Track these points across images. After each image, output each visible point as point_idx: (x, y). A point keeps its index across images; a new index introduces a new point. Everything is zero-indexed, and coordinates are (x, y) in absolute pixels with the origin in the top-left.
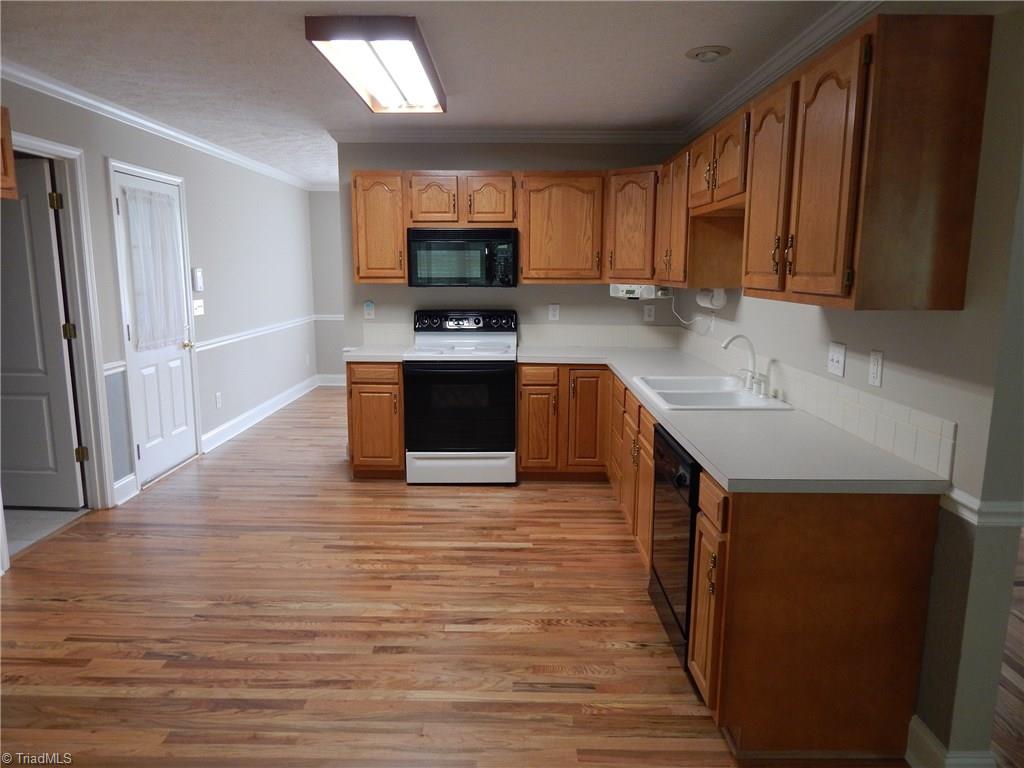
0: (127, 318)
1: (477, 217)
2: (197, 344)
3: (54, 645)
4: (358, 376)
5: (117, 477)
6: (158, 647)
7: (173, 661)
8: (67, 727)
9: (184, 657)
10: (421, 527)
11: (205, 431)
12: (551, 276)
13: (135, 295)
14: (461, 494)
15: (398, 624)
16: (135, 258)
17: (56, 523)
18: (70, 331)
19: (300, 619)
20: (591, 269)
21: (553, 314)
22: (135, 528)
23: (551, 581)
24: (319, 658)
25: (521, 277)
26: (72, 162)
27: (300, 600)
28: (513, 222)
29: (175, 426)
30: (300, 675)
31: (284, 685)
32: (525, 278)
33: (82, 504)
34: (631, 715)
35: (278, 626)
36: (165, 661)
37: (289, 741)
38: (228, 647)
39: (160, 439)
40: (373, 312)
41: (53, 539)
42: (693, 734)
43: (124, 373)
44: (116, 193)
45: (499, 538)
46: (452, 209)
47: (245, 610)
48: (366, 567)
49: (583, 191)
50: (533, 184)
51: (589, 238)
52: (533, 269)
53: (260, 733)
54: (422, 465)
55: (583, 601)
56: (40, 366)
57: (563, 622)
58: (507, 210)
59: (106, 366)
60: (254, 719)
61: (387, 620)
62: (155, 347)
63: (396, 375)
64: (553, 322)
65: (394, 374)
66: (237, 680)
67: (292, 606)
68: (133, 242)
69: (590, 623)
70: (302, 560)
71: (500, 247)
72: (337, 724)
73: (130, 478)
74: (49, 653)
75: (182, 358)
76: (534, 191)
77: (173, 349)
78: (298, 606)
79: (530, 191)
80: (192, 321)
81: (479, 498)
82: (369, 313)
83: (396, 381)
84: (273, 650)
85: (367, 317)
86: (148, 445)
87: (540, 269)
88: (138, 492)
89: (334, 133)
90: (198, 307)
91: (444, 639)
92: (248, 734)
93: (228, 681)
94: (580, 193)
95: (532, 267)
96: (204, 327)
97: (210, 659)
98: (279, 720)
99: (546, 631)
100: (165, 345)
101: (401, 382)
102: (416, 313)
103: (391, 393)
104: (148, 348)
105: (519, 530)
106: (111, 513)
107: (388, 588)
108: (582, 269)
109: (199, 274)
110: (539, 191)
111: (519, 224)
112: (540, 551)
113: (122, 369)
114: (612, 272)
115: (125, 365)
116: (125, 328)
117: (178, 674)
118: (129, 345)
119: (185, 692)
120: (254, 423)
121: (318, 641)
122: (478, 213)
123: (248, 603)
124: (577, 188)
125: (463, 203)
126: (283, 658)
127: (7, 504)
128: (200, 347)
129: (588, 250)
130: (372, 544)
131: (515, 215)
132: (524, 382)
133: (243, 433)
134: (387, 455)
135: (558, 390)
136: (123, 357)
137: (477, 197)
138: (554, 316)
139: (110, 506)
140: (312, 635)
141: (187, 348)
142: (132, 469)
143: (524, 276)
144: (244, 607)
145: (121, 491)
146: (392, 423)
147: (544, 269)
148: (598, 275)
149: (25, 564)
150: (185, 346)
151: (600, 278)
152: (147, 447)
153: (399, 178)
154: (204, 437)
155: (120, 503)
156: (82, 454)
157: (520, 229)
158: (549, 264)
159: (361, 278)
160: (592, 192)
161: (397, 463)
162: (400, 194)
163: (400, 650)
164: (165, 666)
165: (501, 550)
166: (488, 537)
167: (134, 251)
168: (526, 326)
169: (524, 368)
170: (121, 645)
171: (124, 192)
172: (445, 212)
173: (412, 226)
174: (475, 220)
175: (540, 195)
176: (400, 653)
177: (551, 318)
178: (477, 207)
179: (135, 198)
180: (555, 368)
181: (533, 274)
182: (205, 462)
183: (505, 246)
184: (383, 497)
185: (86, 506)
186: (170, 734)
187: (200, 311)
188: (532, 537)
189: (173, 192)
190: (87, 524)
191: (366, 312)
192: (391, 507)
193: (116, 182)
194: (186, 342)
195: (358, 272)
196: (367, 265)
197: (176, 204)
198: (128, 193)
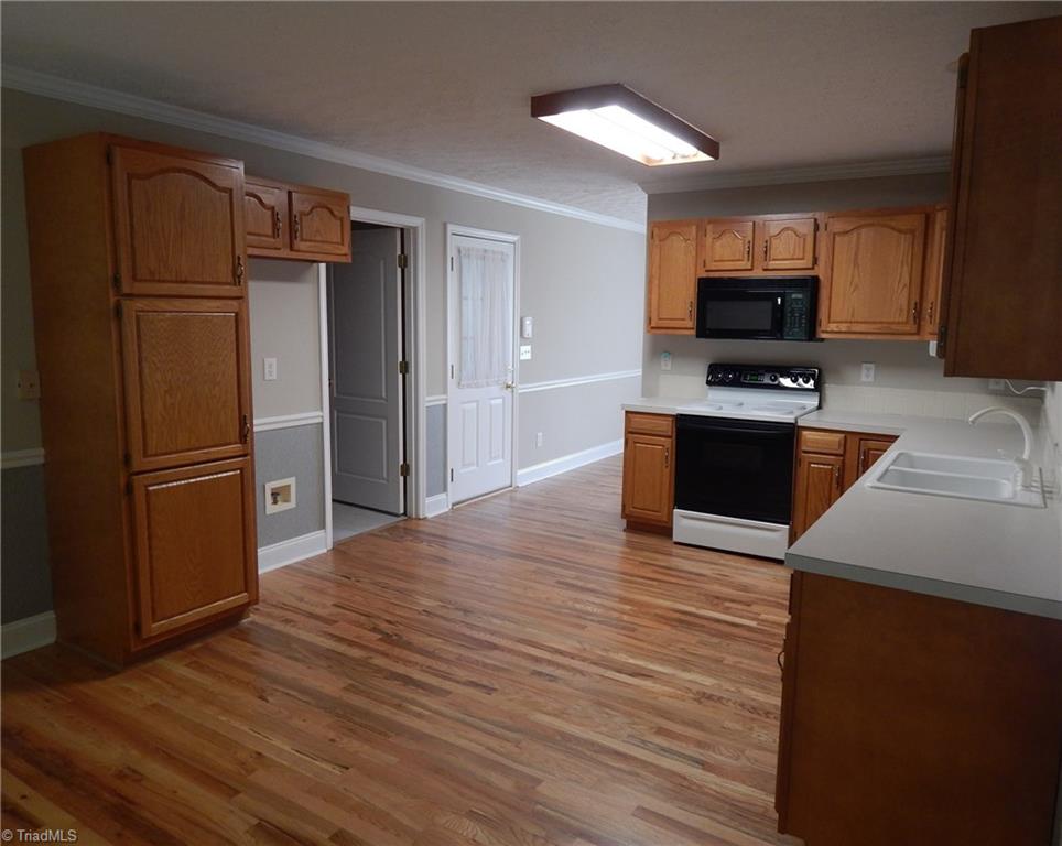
0: (452, 359)
1: (773, 264)
2: (520, 386)
3: (324, 606)
4: (636, 426)
5: (430, 494)
6: (383, 626)
7: (387, 638)
8: (296, 659)
9: (395, 637)
10: (655, 583)
11: (522, 466)
12: (853, 329)
13: (461, 339)
14: (722, 561)
15: (568, 659)
16: (464, 308)
17: (378, 523)
18: (405, 368)
19: (493, 633)
20: (907, 322)
21: (867, 374)
22: (443, 540)
23: (746, 661)
24: (485, 665)
25: (819, 330)
26: (415, 229)
27: (504, 618)
28: (813, 268)
29: (491, 459)
30: (462, 674)
31: (446, 677)
32: (823, 332)
33: (402, 512)
34: (718, 799)
35: (475, 634)
36: (380, 636)
37: (420, 716)
38: (429, 639)
39: (475, 467)
40: (670, 364)
41: (371, 534)
42: (770, 838)
43: (445, 406)
44: (451, 252)
45: (727, 610)
46: (746, 256)
47: (459, 615)
48: (578, 606)
49: (900, 231)
50: (838, 225)
51: (905, 285)
52: (834, 322)
53: (405, 704)
54: (690, 524)
55: (764, 688)
56: (384, 395)
57: (724, 702)
58: (806, 255)
59: (428, 399)
60: (408, 693)
61: (561, 653)
62: (477, 386)
63: (670, 429)
64: (865, 384)
65: (667, 427)
66: (417, 663)
67: (494, 621)
68: (464, 295)
69: (753, 710)
70: (530, 588)
71: (794, 296)
72: (462, 716)
73: (442, 496)
74: (318, 611)
75: (504, 398)
76: (839, 234)
77: (495, 389)
78: (499, 622)
79: (834, 234)
80: (517, 365)
81: (737, 568)
82: (666, 364)
83: (670, 434)
84: (455, 650)
85: (664, 368)
86: (462, 471)
87: (841, 322)
88: (447, 510)
89: (644, 185)
90: (526, 353)
91: (598, 682)
92: (397, 701)
93: (410, 662)
94: (895, 234)
95: (832, 319)
96: (528, 371)
97: (410, 643)
98: (424, 700)
99: (700, 703)
100: (488, 385)
101: (674, 437)
102: (710, 366)
103: (664, 446)
104: (469, 386)
105: (755, 608)
106: (421, 522)
107: (584, 627)
108: (893, 323)
109: (528, 322)
110: (846, 233)
111: (820, 271)
112: (762, 632)
113: (444, 402)
114: (931, 326)
115: (446, 399)
116: (450, 368)
117: (383, 647)
118: (451, 383)
119: (379, 661)
120: (577, 466)
121: (495, 653)
122: (774, 260)
123: (466, 611)
124: (893, 229)
125: (759, 250)
126: (460, 658)
127: (335, 498)
128: (521, 389)
129: (903, 301)
130: (598, 588)
131: (815, 261)
132: (804, 448)
133: (563, 474)
134: (656, 509)
135: (843, 462)
136: (445, 392)
137: (775, 242)
138: (867, 376)
139: (421, 517)
140: (494, 647)
141: (509, 389)
142: (445, 489)
143: (823, 328)
144: (461, 613)
145: (432, 506)
146: (662, 475)
147: (846, 322)
148: (914, 330)
149: (342, 548)
150: (508, 387)
151: (918, 333)
152: (460, 472)
153: (694, 228)
154: (519, 472)
155: (430, 515)
156: (406, 470)
157: (821, 277)
158: (853, 316)
159: (653, 328)
160: (912, 232)
161: (665, 519)
162: (694, 244)
163: (553, 679)
164: (380, 639)
165: (718, 621)
166: (714, 607)
167: (464, 302)
168: (832, 386)
169: (805, 433)
170: (363, 617)
171: (459, 251)
172: (739, 260)
173: (705, 275)
174: (770, 267)
175: (846, 238)
176: (550, 681)
177: (864, 379)
178: (773, 253)
179: (469, 256)
180: (843, 435)
181: (833, 327)
182: (518, 495)
183: (800, 296)
184: (642, 550)
185: (405, 514)
186: (351, 685)
187: (527, 356)
188: (763, 616)
189: (508, 249)
190: (405, 528)
191: (663, 363)
192: (642, 560)
193: (452, 242)
194: (510, 383)
195: (650, 323)
196: (658, 315)
197: (511, 261)
198: (463, 252)
